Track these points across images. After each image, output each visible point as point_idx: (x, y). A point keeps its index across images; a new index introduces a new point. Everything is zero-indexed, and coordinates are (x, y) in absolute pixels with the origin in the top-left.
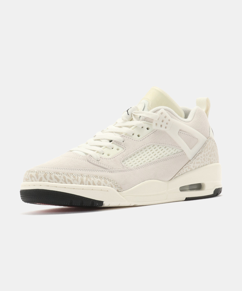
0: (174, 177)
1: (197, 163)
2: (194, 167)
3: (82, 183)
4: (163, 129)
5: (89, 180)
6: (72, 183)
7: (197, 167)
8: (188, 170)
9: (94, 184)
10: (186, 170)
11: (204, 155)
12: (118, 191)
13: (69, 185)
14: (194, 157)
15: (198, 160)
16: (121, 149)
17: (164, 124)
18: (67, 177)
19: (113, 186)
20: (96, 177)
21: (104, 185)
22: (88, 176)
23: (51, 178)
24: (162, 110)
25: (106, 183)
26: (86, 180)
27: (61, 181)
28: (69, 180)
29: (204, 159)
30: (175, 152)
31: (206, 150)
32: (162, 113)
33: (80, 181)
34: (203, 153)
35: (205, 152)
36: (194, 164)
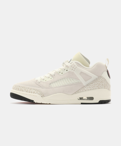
0: (75, 93)
1: (89, 88)
2: (87, 89)
3: (27, 92)
4: (73, 71)
5: (30, 91)
6: (23, 91)
7: (89, 89)
8: (84, 90)
9: (32, 93)
10: (82, 90)
11: (94, 84)
12: (42, 97)
13: (22, 92)
14: (87, 85)
15: (89, 86)
16: (52, 79)
17: (74, 69)
18: (22, 89)
19: (40, 94)
20: (34, 89)
21: (36, 94)
22: (31, 89)
23: (16, 88)
24: (74, 63)
25: (37, 92)
26: (29, 90)
27: (19, 90)
28: (22, 90)
29: (94, 86)
30: (77, 82)
31: (96, 82)
32: (73, 64)
33: (26, 91)
34: (94, 83)
35: (95, 83)
36: (87, 88)
